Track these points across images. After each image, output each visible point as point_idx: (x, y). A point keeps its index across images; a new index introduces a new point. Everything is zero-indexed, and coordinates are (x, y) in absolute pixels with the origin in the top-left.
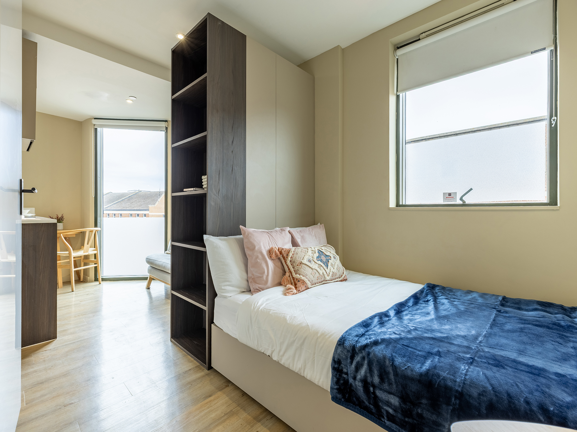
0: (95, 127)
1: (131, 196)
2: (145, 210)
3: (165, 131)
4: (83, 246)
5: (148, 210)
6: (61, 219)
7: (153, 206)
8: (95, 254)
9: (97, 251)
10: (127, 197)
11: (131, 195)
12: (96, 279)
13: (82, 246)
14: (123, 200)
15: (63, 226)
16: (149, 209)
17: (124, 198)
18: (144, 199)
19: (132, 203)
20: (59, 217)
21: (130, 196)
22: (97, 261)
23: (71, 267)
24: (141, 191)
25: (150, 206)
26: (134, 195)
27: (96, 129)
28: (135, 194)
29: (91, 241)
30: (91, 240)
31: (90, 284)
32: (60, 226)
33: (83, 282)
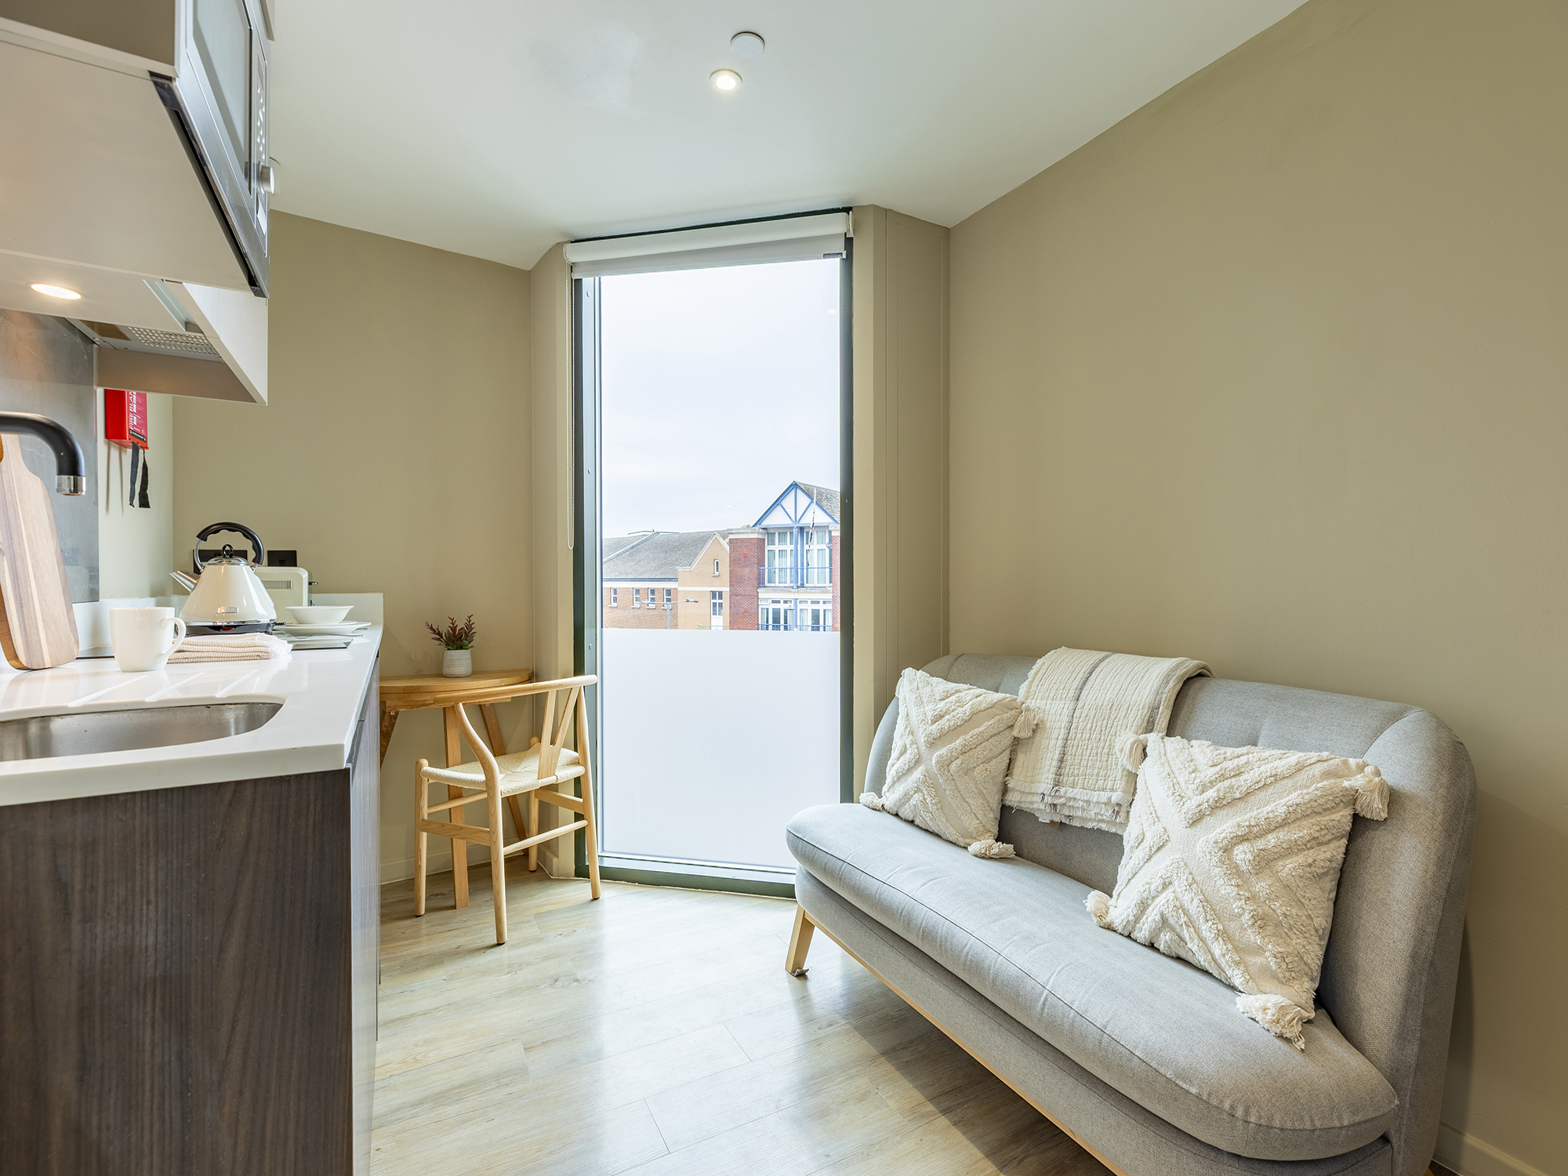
0: (576, 276)
1: (636, 546)
2: (670, 580)
3: (844, 257)
4: (535, 739)
5: (676, 580)
6: (466, 634)
7: (687, 568)
8: (577, 780)
9: (585, 766)
10: (629, 547)
11: (636, 543)
12: (582, 872)
13: (533, 736)
14: (618, 555)
15: (470, 662)
16: (679, 577)
17: (620, 551)
18: (666, 552)
19: (640, 561)
20: (458, 629)
21: (633, 544)
22: (586, 804)
23: (496, 843)
24: (658, 533)
25: (680, 569)
26: (643, 542)
27: (577, 284)
28: (646, 540)
29: (563, 730)
30: (565, 726)
31: (561, 890)
32: (460, 661)
33: (537, 874)
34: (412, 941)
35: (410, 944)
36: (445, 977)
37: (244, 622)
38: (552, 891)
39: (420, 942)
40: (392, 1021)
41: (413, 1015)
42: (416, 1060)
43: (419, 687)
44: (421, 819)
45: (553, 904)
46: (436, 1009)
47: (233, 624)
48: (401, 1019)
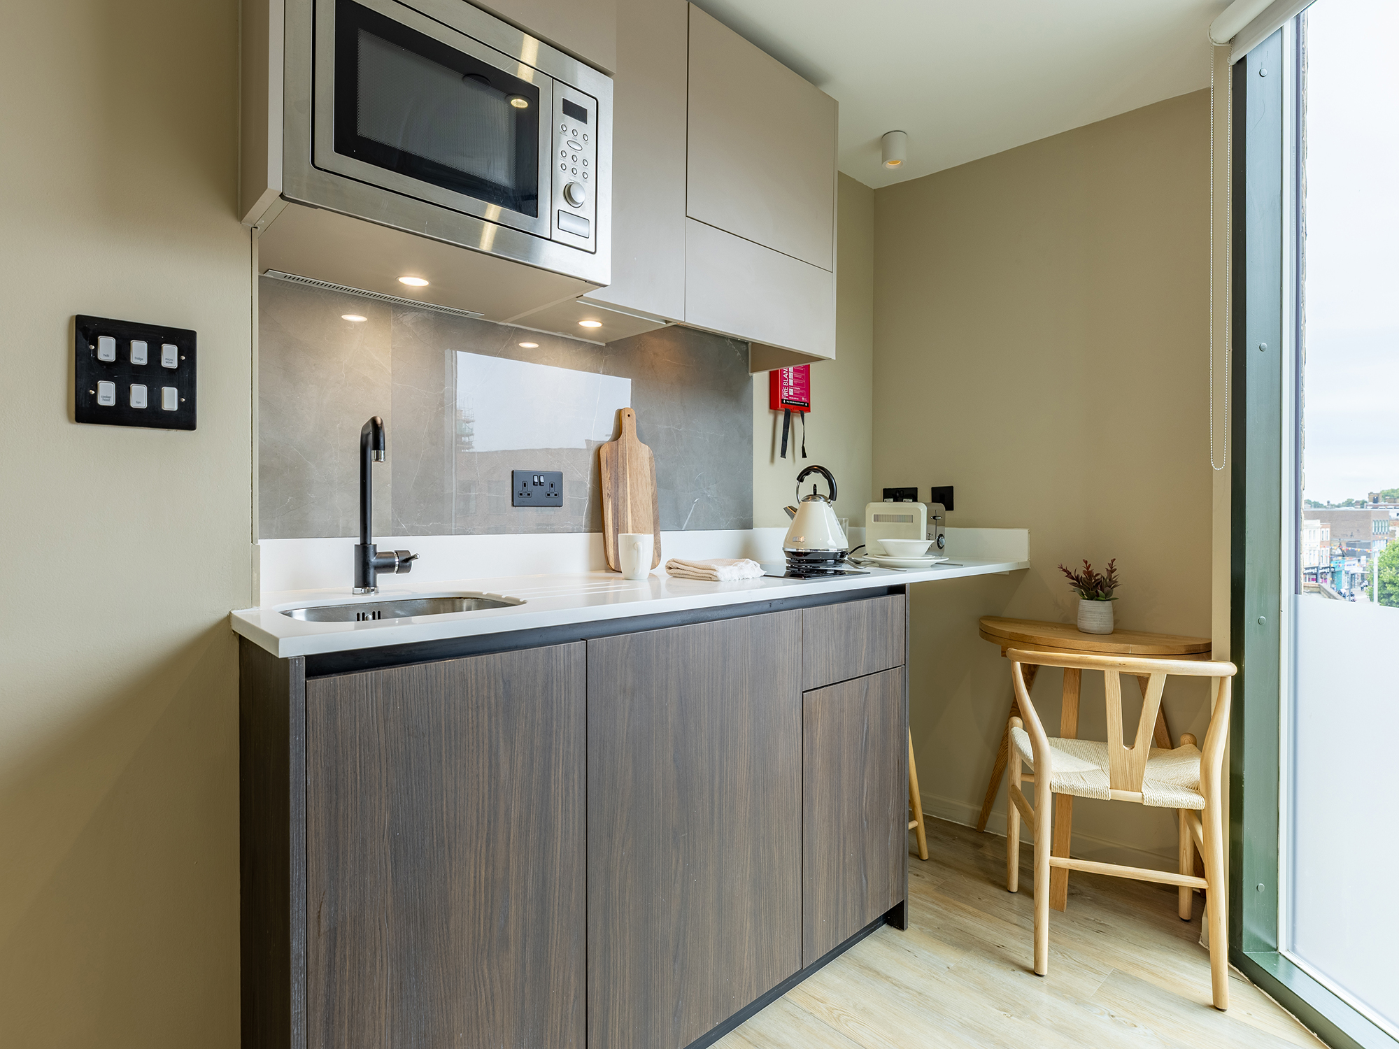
6: (1108, 583)
20: (1093, 575)
31: (1187, 965)
32: (1095, 613)
33: (1186, 927)
34: (976, 911)
35: (970, 913)
36: (952, 965)
37: (817, 550)
38: (1173, 958)
39: (979, 917)
40: (871, 969)
41: (887, 978)
42: (838, 1019)
43: (1023, 636)
44: (1012, 784)
45: (1153, 974)
46: (907, 988)
47: (809, 551)
48: (877, 973)
